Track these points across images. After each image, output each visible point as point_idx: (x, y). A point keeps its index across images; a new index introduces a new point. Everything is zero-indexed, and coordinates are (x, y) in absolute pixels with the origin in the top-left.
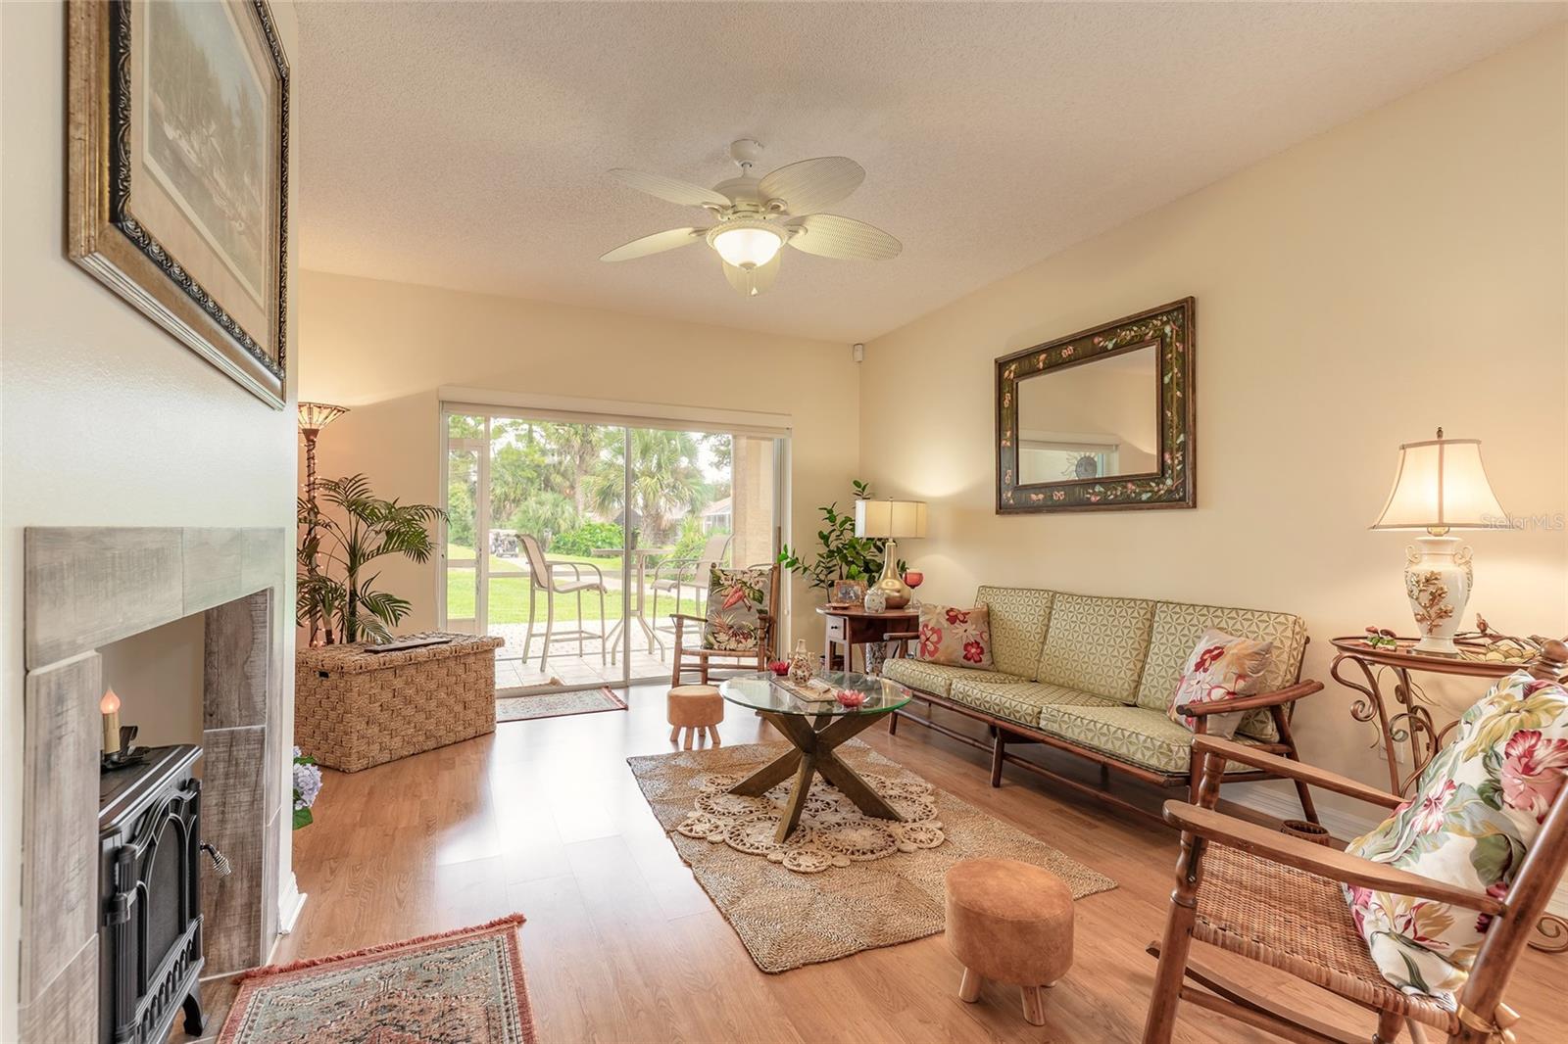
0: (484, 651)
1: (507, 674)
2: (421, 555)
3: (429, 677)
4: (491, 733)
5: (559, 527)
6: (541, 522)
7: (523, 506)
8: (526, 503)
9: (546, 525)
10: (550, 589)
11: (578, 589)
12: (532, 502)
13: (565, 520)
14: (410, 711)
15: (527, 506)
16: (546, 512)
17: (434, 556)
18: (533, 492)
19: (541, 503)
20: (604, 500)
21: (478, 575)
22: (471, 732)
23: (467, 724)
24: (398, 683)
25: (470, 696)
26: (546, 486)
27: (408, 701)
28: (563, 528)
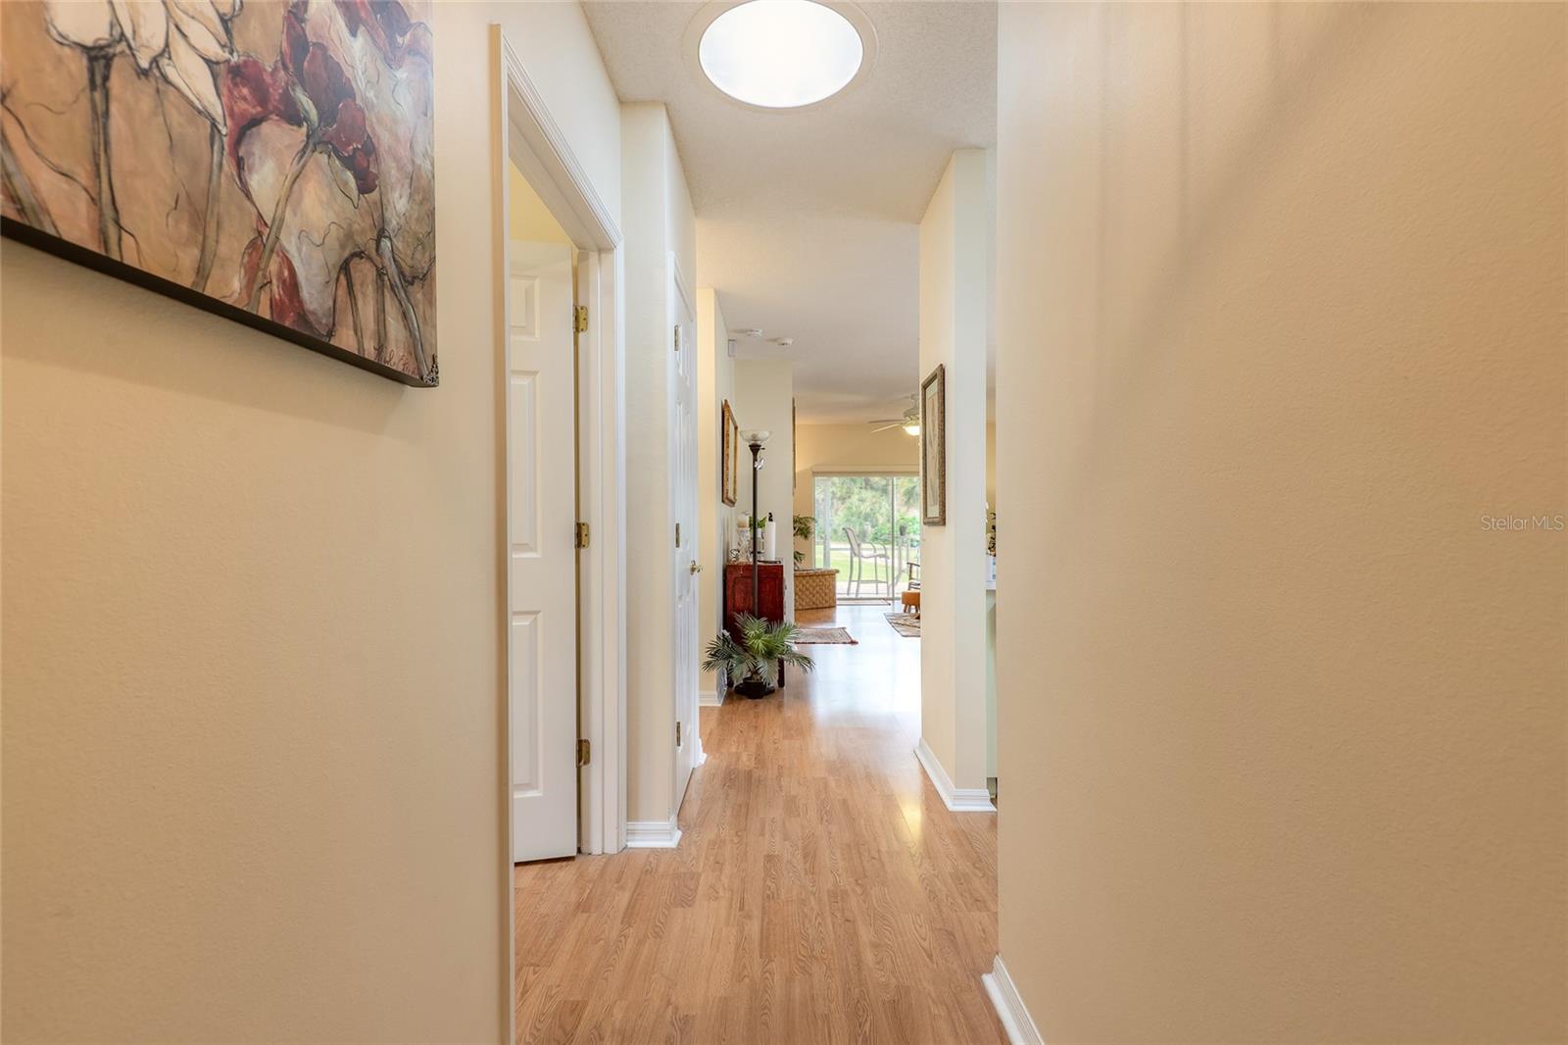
0: (831, 575)
1: (841, 586)
2: (806, 537)
3: (814, 581)
4: (834, 607)
5: (877, 520)
6: (862, 517)
7: (847, 504)
8: (850, 500)
9: (866, 519)
10: (860, 556)
11: (875, 557)
12: (855, 498)
13: (882, 515)
14: (807, 593)
15: (851, 503)
16: (865, 508)
17: (811, 537)
18: (856, 490)
19: (862, 500)
20: (909, 498)
21: (825, 549)
22: (827, 605)
23: (826, 602)
24: (804, 582)
25: (827, 591)
26: (867, 484)
27: (807, 589)
28: (880, 522)
